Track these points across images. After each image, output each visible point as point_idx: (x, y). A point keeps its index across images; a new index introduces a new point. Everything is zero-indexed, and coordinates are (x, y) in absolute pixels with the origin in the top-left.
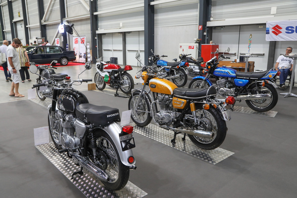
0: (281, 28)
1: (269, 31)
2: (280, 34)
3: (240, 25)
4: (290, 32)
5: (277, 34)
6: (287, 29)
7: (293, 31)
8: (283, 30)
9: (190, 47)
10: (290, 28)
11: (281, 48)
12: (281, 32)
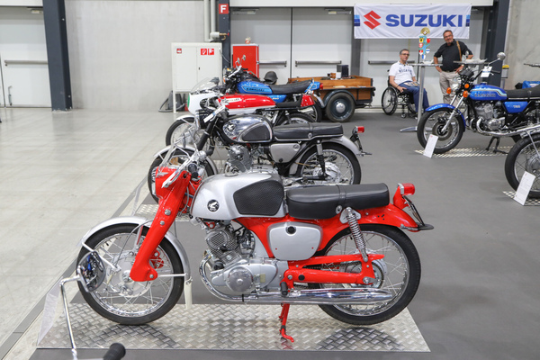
0: (378, 17)
1: (359, 20)
2: (378, 27)
3: (292, 8)
4: (393, 23)
5: (372, 27)
6: (388, 18)
7: (397, 24)
8: (383, 21)
9: (204, 52)
10: (392, 18)
11: (368, 51)
12: (378, 24)
